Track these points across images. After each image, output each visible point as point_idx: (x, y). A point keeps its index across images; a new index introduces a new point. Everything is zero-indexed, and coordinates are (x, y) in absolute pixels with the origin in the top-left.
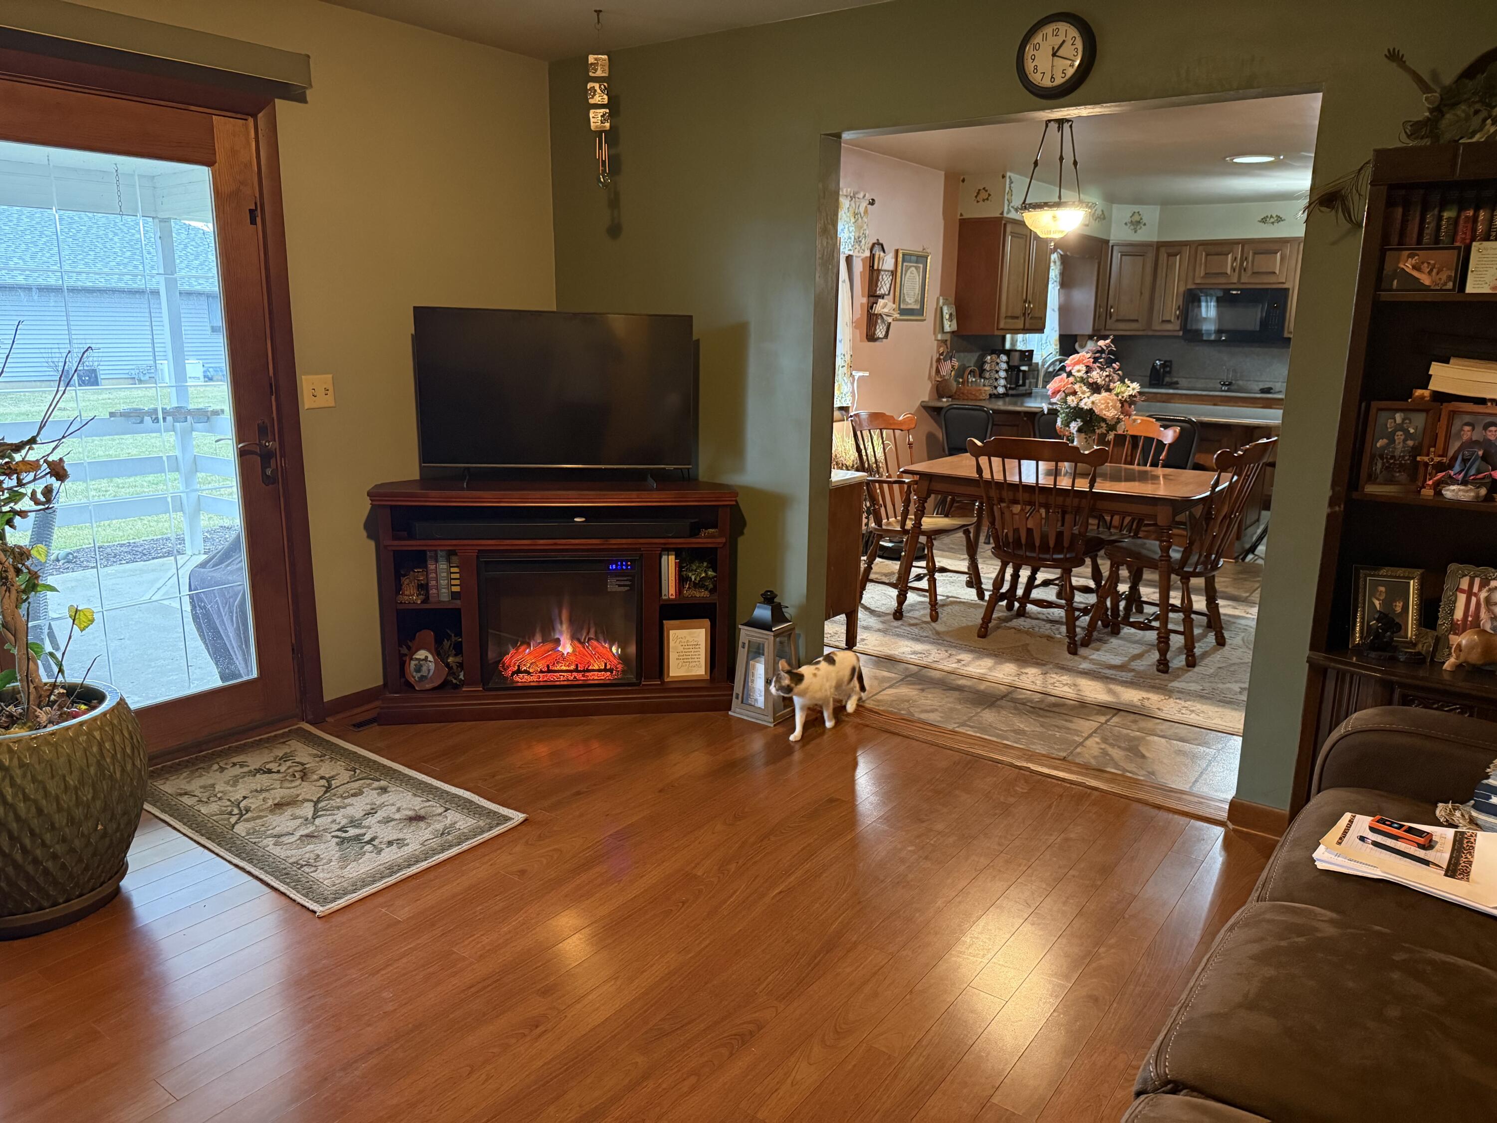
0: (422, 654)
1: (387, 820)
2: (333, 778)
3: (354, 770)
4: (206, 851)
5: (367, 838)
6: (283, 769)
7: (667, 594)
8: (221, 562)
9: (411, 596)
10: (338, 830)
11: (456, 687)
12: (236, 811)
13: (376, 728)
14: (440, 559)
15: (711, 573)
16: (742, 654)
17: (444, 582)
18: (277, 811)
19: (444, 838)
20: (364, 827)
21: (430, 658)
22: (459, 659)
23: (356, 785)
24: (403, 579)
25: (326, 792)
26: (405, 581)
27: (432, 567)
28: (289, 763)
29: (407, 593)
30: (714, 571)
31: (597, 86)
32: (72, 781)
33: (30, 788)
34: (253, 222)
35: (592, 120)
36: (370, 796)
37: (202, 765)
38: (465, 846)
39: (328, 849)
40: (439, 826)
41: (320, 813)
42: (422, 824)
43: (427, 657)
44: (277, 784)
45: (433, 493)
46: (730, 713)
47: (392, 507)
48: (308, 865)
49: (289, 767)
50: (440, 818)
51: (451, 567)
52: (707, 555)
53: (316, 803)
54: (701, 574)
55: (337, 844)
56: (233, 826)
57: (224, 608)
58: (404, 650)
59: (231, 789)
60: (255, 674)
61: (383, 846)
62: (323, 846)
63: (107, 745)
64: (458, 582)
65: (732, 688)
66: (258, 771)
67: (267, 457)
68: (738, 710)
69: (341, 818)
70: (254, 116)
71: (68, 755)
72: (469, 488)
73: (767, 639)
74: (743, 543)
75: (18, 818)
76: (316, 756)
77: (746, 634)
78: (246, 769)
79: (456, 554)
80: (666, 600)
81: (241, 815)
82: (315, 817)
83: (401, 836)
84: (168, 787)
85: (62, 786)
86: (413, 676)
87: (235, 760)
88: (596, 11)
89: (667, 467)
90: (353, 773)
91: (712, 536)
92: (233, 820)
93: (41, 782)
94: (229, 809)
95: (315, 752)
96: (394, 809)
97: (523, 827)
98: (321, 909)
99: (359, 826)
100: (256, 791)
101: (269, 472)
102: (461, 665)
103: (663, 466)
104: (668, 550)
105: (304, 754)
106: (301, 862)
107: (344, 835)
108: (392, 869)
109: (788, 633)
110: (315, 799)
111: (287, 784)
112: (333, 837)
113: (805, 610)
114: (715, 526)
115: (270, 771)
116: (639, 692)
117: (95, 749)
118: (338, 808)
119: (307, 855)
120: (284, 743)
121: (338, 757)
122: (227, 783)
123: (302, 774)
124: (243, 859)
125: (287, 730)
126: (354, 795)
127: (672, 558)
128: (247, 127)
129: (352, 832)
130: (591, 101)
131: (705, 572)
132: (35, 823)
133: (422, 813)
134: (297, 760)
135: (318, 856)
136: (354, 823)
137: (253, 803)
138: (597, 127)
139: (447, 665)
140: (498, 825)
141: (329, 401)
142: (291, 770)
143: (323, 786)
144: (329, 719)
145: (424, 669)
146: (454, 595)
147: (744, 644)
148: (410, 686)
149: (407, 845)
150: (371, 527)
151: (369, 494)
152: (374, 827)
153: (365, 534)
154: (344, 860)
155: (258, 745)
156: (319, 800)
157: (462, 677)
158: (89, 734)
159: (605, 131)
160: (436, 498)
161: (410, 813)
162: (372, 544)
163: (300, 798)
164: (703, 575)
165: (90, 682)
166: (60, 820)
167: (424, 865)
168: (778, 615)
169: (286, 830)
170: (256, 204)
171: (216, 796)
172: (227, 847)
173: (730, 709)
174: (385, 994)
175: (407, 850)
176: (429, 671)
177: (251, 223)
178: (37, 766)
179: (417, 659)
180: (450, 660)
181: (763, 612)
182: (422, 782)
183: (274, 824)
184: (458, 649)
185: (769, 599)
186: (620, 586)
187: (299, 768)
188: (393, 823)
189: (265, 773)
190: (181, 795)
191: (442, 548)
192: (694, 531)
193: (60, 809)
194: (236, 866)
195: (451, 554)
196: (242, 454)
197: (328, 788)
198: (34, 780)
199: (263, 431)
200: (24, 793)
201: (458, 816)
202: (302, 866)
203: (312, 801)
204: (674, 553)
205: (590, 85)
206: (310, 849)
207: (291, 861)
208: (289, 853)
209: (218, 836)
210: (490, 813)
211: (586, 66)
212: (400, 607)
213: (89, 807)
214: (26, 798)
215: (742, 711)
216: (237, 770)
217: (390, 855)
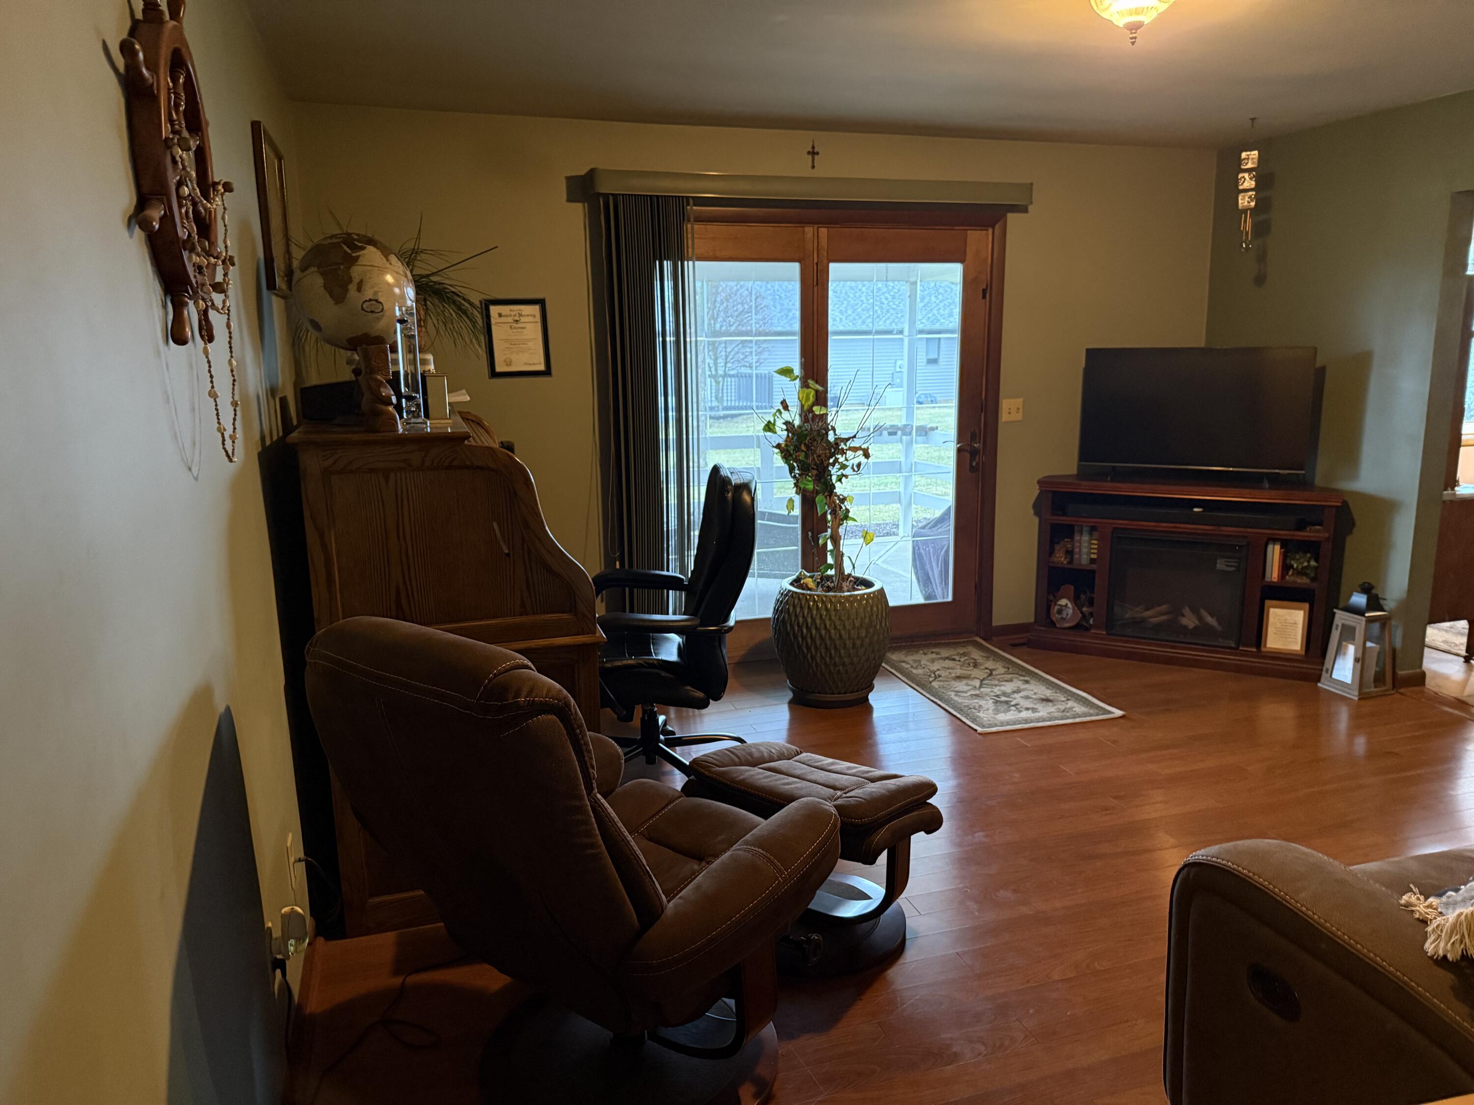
0: (1063, 602)
1: (1027, 697)
2: (994, 670)
3: (1009, 669)
4: (915, 691)
5: (1012, 703)
6: (962, 660)
7: (1270, 577)
8: (935, 525)
9: (1060, 558)
10: (995, 696)
11: (1087, 629)
12: (933, 675)
13: (1026, 649)
14: (1084, 533)
15: (1313, 563)
16: (1335, 635)
17: (1085, 550)
18: (958, 680)
19: (1064, 713)
20: (1011, 698)
21: (1070, 605)
22: (1090, 610)
23: (1009, 676)
24: (1056, 546)
25: (988, 676)
26: (1057, 547)
27: (1077, 537)
28: (966, 658)
29: (1058, 555)
30: (1316, 561)
31: (1246, 175)
32: (857, 624)
33: (838, 623)
34: (984, 297)
35: (1240, 201)
36: (1017, 684)
37: (913, 649)
38: (1078, 720)
39: (988, 704)
40: (1062, 707)
41: (984, 686)
42: (1050, 704)
43: (1067, 604)
44: (958, 667)
45: (1084, 483)
46: (1319, 685)
47: (1054, 492)
48: (975, 708)
49: (966, 660)
50: (1063, 703)
51: (1092, 539)
52: (1311, 548)
53: (982, 681)
54: (1303, 563)
55: (993, 702)
56: (931, 682)
57: (934, 556)
58: (1051, 598)
59: (931, 664)
60: (950, 598)
61: (1022, 709)
62: (984, 702)
63: (875, 609)
64: (1095, 551)
65: (1323, 664)
66: (947, 658)
67: (974, 453)
68: (1326, 683)
69: (997, 690)
70: (993, 227)
71: (856, 609)
72: (1112, 481)
73: (1358, 623)
74: (1350, 543)
75: (830, 637)
76: (983, 657)
77: (1341, 617)
78: (939, 656)
79: (1096, 530)
80: (1268, 582)
81: (936, 678)
82: (981, 687)
83: (1035, 706)
84: (894, 657)
85: (852, 626)
86: (1055, 617)
87: (933, 650)
88: (1251, 119)
89: (1281, 472)
90: (1007, 670)
91: (1318, 531)
92: (931, 679)
93: (842, 620)
94: (929, 674)
95: (984, 655)
96: (1032, 693)
97: (1122, 721)
98: (981, 730)
99: (1008, 697)
100: (945, 668)
101: (974, 464)
102: (1091, 614)
103: (1277, 471)
104: (1274, 540)
105: (976, 654)
106: (970, 706)
107: (998, 699)
108: (1026, 721)
109: (1384, 622)
110: (981, 678)
111: (964, 668)
112: (991, 699)
113: (1406, 605)
114: (1320, 524)
115: (954, 660)
116: (1235, 655)
117: (869, 609)
118: (996, 686)
119: (974, 704)
120: (964, 646)
121: (999, 660)
122: (928, 661)
123: (974, 664)
124: (936, 698)
125: (966, 640)
126: (1006, 681)
127: (1277, 548)
128: (987, 235)
129: (1003, 699)
130: (1241, 187)
131: (1309, 562)
132: (838, 642)
133: (1051, 698)
134: (971, 657)
135: (981, 706)
136: (1004, 694)
137: (943, 673)
138: (1243, 206)
139: (1082, 612)
140: (1103, 714)
141: (1019, 417)
142: (967, 661)
143: (987, 673)
144: (994, 638)
145: (1064, 613)
146: (1092, 561)
147: (1337, 626)
148: (1053, 624)
149: (1039, 712)
150: (1038, 507)
151: (1039, 482)
152: (1017, 698)
153: (1032, 511)
154: (997, 711)
155: (947, 645)
156: (984, 679)
157: (1091, 621)
158: (867, 600)
159: (1251, 209)
160: (1086, 487)
161: (1043, 697)
162: (1036, 520)
163: (972, 676)
164: (1306, 564)
165: (866, 577)
166: (849, 644)
167: (1048, 723)
168: (1374, 603)
169: (962, 690)
170: (987, 285)
171: (921, 666)
172: (928, 691)
173: (1319, 680)
174: (1015, 775)
175: (1037, 715)
176: (1067, 615)
177: (983, 298)
178: (842, 611)
179: (1059, 605)
180: (1084, 609)
181: (1359, 599)
182: (1053, 683)
183: (955, 686)
184: (1091, 603)
185: (1366, 589)
186: (1227, 566)
187: (973, 661)
188: (1031, 700)
189: (951, 660)
190: (901, 662)
191: (1088, 524)
192: (1301, 526)
193: (850, 638)
194: (932, 701)
195: (1093, 529)
196: (959, 451)
197: (991, 675)
198: (840, 619)
199: (973, 437)
200: (835, 625)
201: (1075, 705)
202: (970, 708)
203: (979, 679)
204: (1279, 543)
205: (1240, 176)
206: (975, 702)
207: (965, 704)
208: (963, 701)
209: (922, 685)
210: (1098, 707)
211: (1239, 161)
212: (1051, 565)
213: (863, 641)
214: (835, 628)
215: (1329, 684)
216: (934, 656)
217: (1025, 714)
